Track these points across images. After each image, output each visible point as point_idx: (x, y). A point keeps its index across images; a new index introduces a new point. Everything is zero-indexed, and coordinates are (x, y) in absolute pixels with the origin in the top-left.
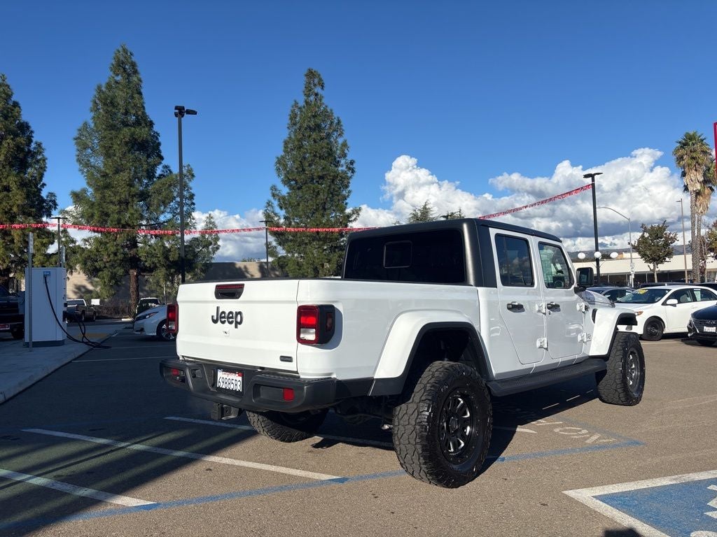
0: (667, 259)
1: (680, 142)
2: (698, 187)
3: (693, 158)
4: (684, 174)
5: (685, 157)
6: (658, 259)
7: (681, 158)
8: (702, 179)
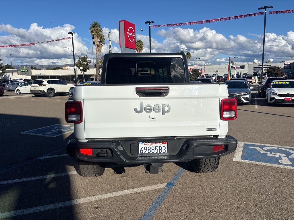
0: (87, 70)
1: (92, 25)
2: (98, 43)
3: (96, 32)
4: (93, 38)
5: (94, 31)
6: (84, 70)
7: (92, 31)
8: (99, 41)
